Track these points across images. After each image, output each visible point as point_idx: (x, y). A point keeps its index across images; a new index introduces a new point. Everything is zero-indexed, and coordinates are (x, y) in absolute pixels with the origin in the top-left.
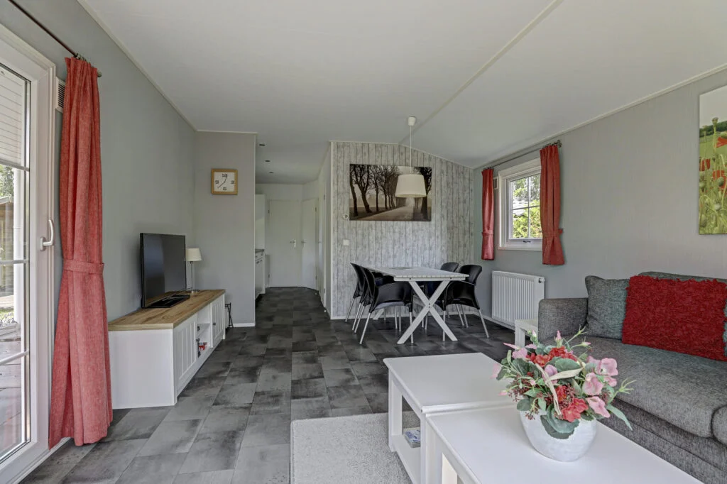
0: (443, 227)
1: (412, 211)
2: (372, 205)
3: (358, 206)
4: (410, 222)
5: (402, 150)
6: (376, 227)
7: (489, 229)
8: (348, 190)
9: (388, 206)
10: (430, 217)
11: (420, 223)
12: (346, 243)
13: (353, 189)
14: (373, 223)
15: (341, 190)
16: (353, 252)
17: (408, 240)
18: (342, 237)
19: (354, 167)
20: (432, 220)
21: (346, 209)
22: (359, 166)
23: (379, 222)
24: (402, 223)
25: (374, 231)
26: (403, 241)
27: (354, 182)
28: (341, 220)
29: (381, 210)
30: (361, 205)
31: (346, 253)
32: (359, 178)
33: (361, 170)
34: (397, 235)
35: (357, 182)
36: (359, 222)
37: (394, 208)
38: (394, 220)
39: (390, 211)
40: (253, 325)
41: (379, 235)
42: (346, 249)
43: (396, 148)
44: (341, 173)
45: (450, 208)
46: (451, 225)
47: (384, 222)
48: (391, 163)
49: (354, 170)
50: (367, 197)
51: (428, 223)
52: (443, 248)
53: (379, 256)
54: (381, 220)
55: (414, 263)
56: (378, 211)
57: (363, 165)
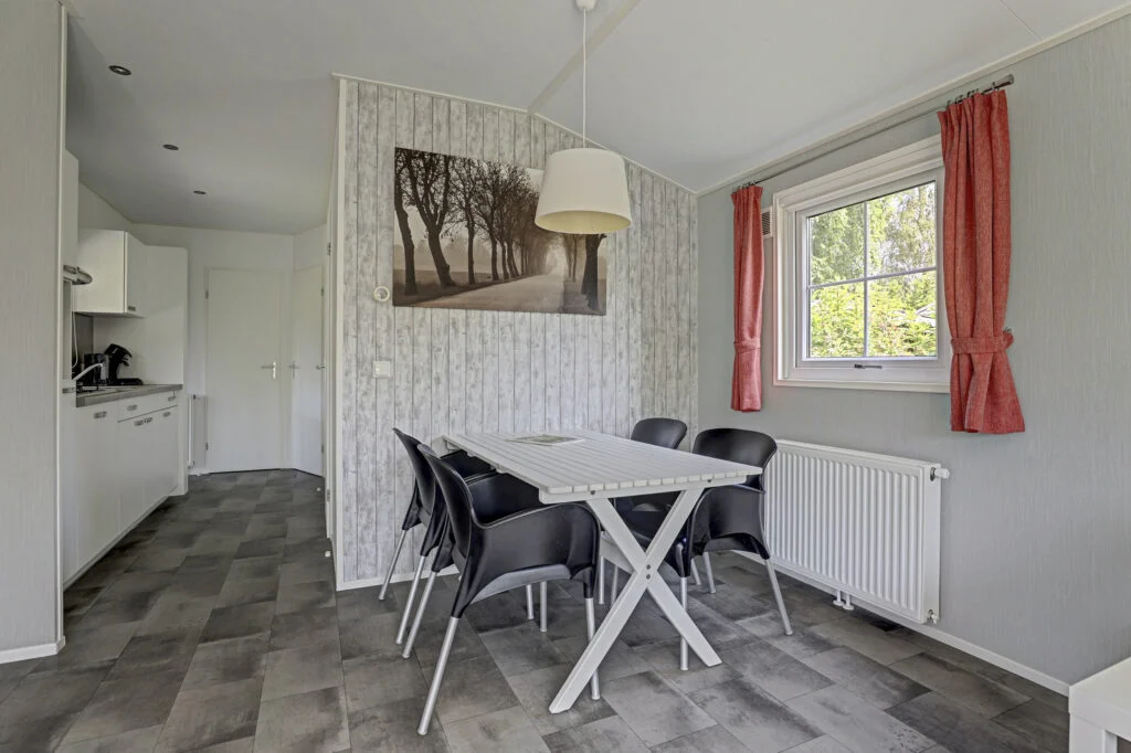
0: (632, 331)
1: (560, 285)
2: (458, 268)
3: (417, 267)
4: (556, 316)
5: (537, 129)
6: (467, 325)
7: (752, 334)
8: (391, 219)
9: (500, 271)
10: (605, 305)
11: (580, 317)
12: (382, 368)
13: (403, 217)
14: (460, 314)
15: (370, 219)
16: (402, 395)
17: (550, 360)
18: (370, 352)
19: (406, 157)
20: (608, 311)
21: (382, 273)
22: (422, 155)
23: (475, 314)
24: (536, 317)
25: (462, 337)
26: (537, 363)
27: (405, 200)
28: (369, 305)
29: (479, 280)
30: (425, 265)
31: (383, 398)
32: (420, 190)
33: (427, 167)
34: (524, 349)
35: (415, 201)
36: (419, 311)
37: (516, 276)
38: (515, 309)
39: (505, 285)
40: (51, 649)
41: (477, 347)
42: (384, 385)
43: (522, 121)
44: (369, 171)
45: (648, 284)
46: (650, 325)
47: (488, 314)
48: (508, 158)
49: (408, 164)
50: (444, 242)
51: (597, 318)
52: (633, 382)
53: (476, 404)
54: (482, 307)
55: (566, 421)
56: (473, 283)
57: (432, 155)
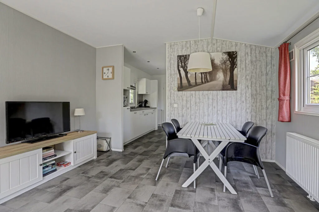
0: (247, 95)
1: (221, 83)
2: (192, 81)
3: (183, 82)
4: (221, 92)
5: (214, 42)
6: (195, 95)
8: (177, 72)
9: (203, 81)
10: (236, 87)
11: (228, 92)
12: (175, 105)
13: (179, 71)
14: (193, 92)
15: (173, 72)
16: (180, 112)
17: (219, 104)
18: (173, 102)
19: (180, 57)
20: (238, 89)
21: (176, 83)
22: (183, 56)
23: (197, 92)
24: (215, 92)
25: (194, 98)
26: (215, 104)
27: (180, 67)
28: (173, 92)
29: (198, 84)
30: (185, 81)
31: (176, 112)
32: (183, 64)
33: (184, 59)
34: (211, 101)
35: (182, 67)
36: (184, 92)
37: (208, 82)
38: (208, 90)
39: (205, 84)
41: (198, 100)
42: (176, 109)
43: (210, 41)
44: (172, 62)
45: (254, 80)
46: (255, 92)
47: (201, 92)
49: (180, 59)
50: (189, 75)
51: (235, 91)
52: (247, 110)
53: (198, 114)
54: (199, 91)
55: (224, 121)
56: (196, 84)
57: (186, 55)
